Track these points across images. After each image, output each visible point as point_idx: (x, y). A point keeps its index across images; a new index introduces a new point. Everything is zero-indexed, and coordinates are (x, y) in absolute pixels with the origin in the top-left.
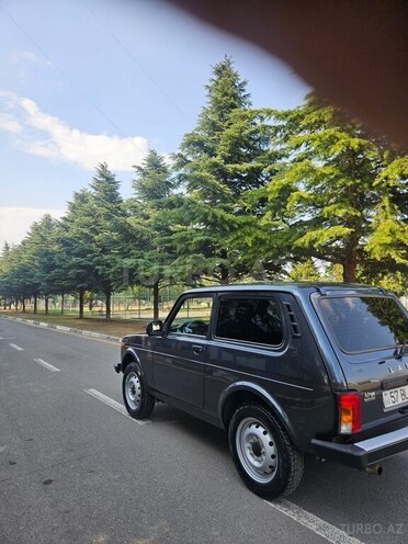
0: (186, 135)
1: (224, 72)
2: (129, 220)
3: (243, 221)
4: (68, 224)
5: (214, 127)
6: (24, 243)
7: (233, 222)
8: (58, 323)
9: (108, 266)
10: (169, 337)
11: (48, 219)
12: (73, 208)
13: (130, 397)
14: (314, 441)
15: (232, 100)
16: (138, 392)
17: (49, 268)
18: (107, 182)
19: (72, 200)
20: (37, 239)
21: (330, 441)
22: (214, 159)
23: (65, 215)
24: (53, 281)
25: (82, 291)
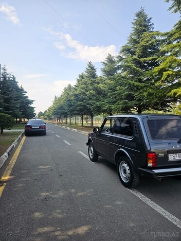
0: (123, 47)
1: (140, 15)
2: (99, 85)
3: (143, 85)
4: (77, 88)
5: (135, 42)
6: (61, 96)
7: (139, 86)
8: (73, 128)
9: (91, 105)
10: (102, 133)
11: (70, 86)
12: (79, 81)
13: (91, 154)
14: (139, 168)
15: (144, 28)
16: (93, 152)
17: (70, 106)
18: (92, 69)
19: (78, 78)
20: (66, 94)
21: (145, 169)
22: (134, 57)
23: (76, 84)
24: (71, 111)
25: (82, 115)
